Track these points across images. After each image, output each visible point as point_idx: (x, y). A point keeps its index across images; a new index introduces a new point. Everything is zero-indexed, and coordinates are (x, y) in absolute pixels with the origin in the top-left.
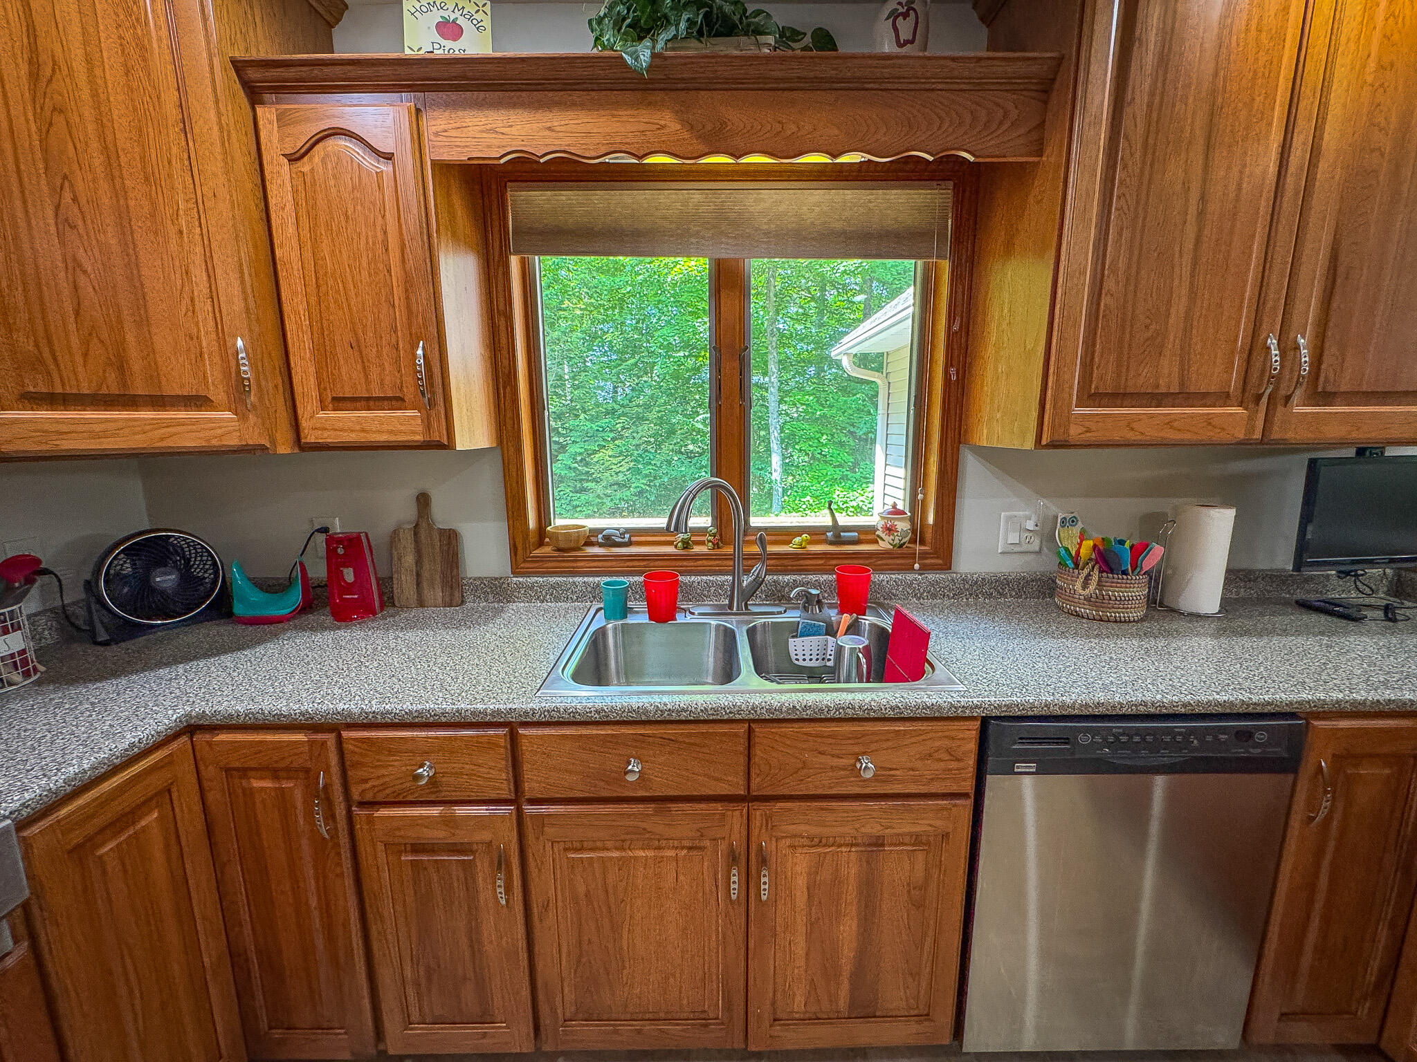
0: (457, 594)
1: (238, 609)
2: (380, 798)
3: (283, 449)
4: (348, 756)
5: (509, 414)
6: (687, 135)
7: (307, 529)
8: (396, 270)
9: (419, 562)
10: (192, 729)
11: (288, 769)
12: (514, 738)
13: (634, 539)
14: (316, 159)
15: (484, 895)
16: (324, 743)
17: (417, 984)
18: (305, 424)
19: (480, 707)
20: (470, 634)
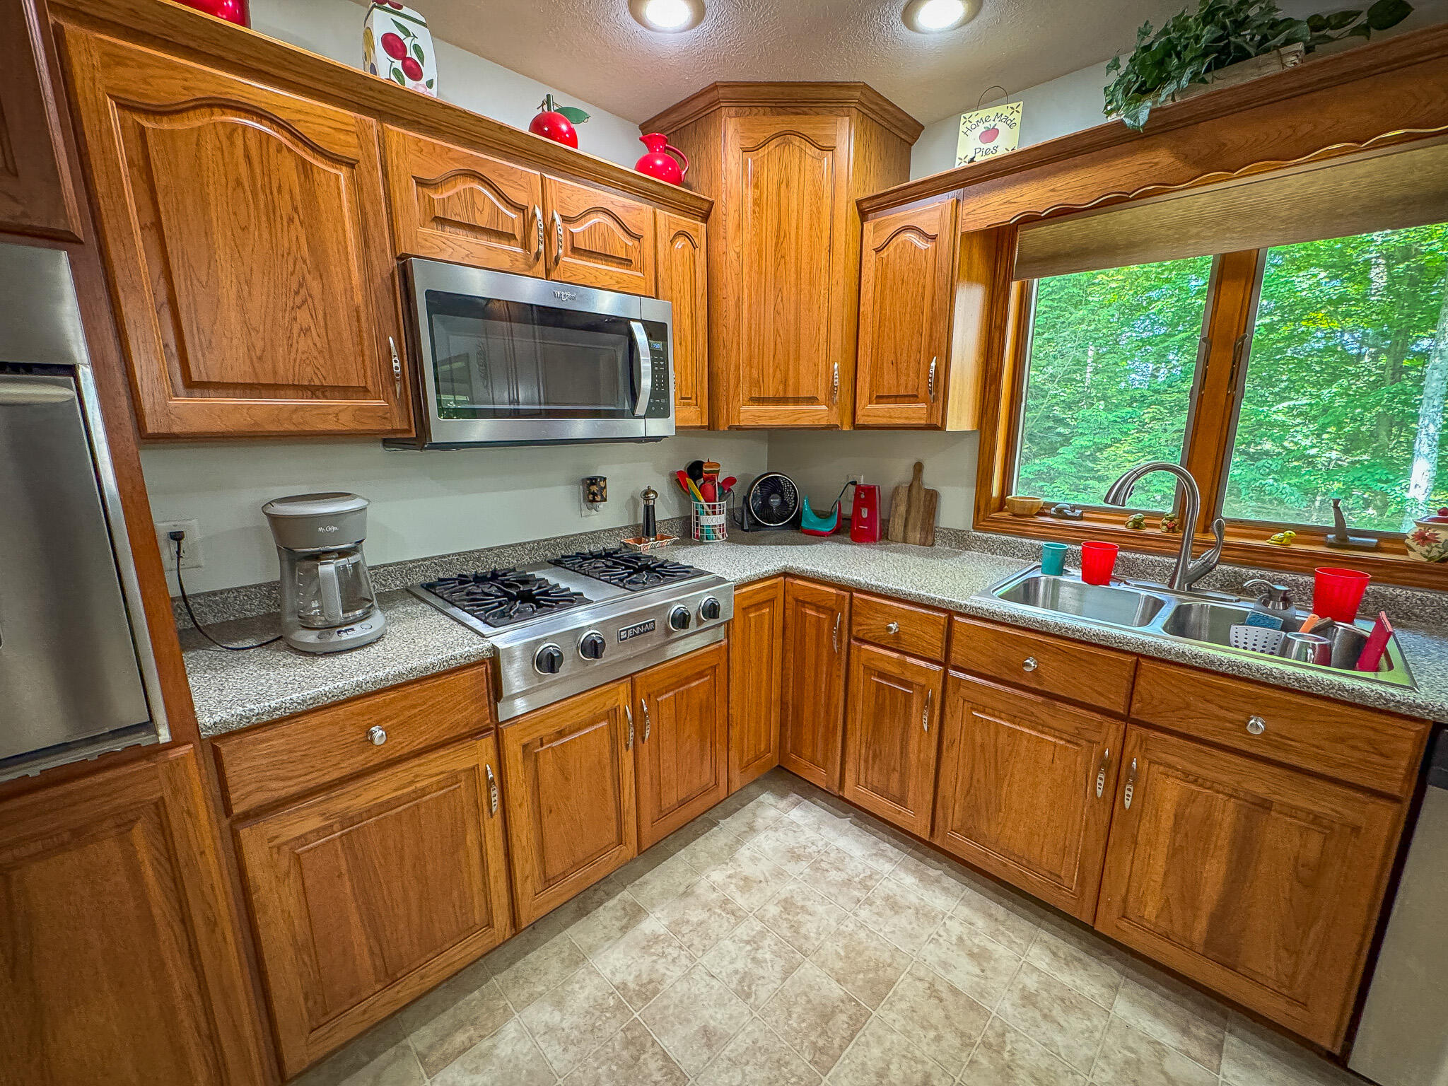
0: (930, 538)
1: (804, 524)
2: (866, 637)
3: (846, 428)
4: (854, 608)
5: (991, 405)
6: (1180, 165)
7: (844, 481)
8: (927, 310)
9: (908, 511)
10: (786, 574)
11: (823, 607)
12: (950, 621)
13: (1085, 515)
14: (891, 248)
15: (915, 720)
16: (844, 596)
17: (866, 761)
18: (859, 412)
19: (933, 595)
20: (935, 563)
